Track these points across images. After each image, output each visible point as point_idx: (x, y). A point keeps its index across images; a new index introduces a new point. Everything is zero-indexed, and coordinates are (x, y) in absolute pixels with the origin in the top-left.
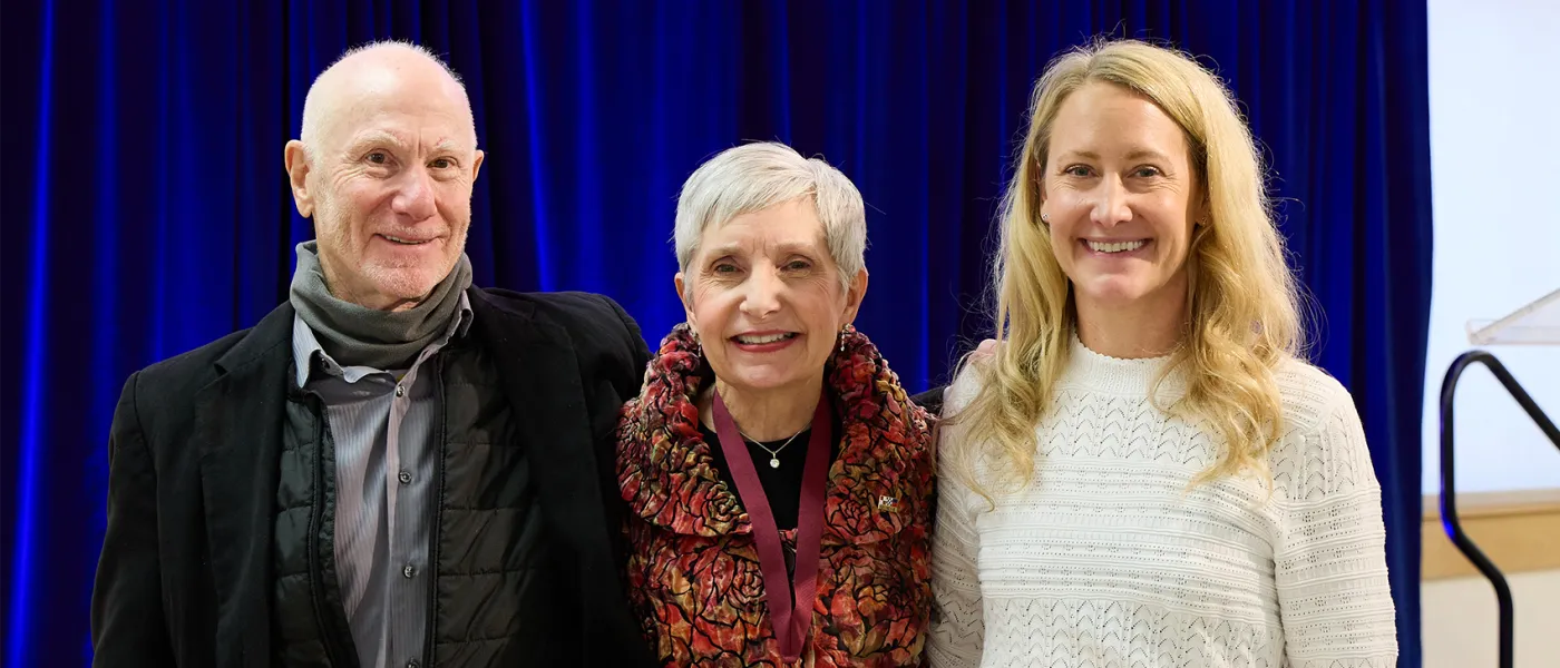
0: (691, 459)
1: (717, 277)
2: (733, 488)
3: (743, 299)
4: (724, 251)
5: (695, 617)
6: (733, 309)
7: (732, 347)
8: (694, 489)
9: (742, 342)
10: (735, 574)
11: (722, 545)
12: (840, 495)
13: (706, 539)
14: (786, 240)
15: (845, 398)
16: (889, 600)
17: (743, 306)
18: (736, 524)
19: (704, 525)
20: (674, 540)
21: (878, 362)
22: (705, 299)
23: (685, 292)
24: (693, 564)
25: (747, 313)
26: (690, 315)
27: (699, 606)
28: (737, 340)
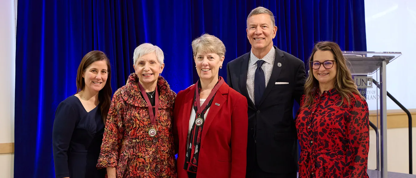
0: (138, 94)
1: (140, 65)
2: (144, 99)
3: (144, 69)
4: (141, 61)
5: (140, 120)
6: (143, 70)
7: (142, 76)
8: (139, 99)
9: (144, 75)
10: (146, 113)
11: (143, 108)
12: (161, 101)
13: (141, 107)
14: (151, 59)
15: (160, 86)
16: (168, 118)
17: (144, 70)
18: (146, 105)
19: (140, 105)
20: (135, 107)
21: (165, 80)
22: (138, 69)
23: (135, 68)
24: (139, 112)
25: (145, 71)
26: (136, 71)
27: (141, 118)
28: (143, 75)
